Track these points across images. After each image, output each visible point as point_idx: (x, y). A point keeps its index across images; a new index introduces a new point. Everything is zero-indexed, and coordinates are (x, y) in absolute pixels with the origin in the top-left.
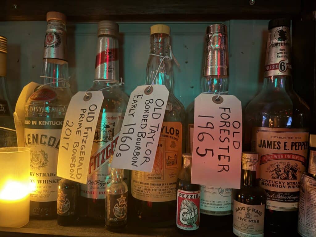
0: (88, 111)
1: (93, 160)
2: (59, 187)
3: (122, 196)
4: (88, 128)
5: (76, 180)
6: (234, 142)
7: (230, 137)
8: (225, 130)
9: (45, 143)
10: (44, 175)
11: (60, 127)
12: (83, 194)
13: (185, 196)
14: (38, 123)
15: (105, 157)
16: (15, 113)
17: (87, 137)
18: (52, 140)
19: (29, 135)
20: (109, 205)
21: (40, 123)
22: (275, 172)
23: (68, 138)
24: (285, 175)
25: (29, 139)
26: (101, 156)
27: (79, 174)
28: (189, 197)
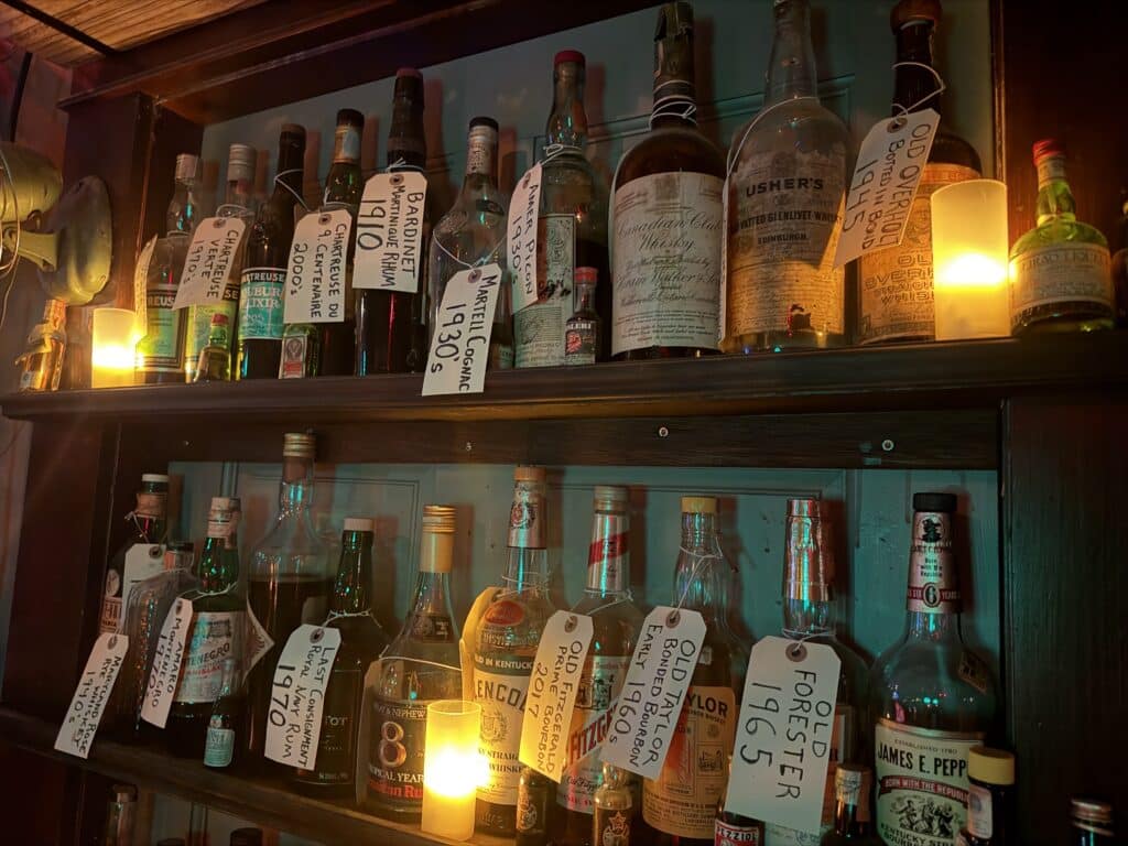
0: (569, 653)
1: (576, 741)
2: (522, 781)
3: (619, 814)
4: (567, 684)
5: (546, 773)
6: (815, 742)
7: (809, 732)
8: (799, 717)
9: (503, 700)
10: (500, 756)
11: (528, 673)
12: (559, 801)
13: (726, 833)
14: (494, 663)
15: (596, 739)
16: (462, 641)
17: (564, 699)
18: (515, 695)
19: (480, 682)
20: (597, 826)
21: (497, 663)
22: (904, 814)
23: (538, 696)
24: (924, 825)
25: (480, 689)
26: (589, 735)
27: (550, 764)
28: (732, 836)
